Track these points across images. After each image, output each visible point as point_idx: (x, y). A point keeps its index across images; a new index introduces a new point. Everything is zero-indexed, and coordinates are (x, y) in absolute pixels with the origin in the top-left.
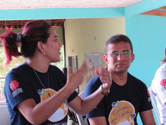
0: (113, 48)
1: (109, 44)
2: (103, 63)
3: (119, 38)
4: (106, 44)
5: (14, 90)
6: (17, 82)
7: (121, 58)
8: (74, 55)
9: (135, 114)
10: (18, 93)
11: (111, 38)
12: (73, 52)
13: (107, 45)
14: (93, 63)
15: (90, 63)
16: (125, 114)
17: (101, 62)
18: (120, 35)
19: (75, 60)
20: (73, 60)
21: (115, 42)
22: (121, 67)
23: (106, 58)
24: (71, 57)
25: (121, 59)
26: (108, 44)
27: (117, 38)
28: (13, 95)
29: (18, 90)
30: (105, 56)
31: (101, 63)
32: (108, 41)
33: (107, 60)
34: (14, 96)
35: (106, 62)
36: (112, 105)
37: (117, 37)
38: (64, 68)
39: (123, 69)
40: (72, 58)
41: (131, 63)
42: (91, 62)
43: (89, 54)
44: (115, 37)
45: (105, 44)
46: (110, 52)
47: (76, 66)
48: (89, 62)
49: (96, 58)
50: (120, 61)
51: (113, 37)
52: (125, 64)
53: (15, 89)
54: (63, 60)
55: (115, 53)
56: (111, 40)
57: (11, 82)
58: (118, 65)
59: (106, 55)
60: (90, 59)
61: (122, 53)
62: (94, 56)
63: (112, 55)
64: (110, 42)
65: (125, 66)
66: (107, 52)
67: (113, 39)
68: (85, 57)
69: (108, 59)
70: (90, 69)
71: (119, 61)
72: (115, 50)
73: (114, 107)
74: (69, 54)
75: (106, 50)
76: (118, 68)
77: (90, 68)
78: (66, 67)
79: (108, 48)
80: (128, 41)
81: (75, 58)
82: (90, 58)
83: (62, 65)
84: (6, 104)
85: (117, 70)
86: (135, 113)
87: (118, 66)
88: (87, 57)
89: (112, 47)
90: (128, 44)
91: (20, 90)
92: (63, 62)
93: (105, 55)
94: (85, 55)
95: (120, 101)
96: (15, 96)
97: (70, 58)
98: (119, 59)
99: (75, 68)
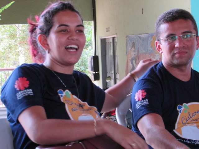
0: (168, 29)
1: (161, 24)
2: (153, 49)
3: (175, 14)
4: (157, 24)
5: (20, 90)
6: (27, 80)
7: (180, 43)
8: (109, 37)
10: (25, 94)
11: (163, 16)
12: (107, 31)
13: (159, 27)
14: (138, 48)
15: (133, 49)
17: (151, 47)
18: (177, 11)
19: (112, 44)
20: (107, 44)
21: (170, 21)
22: (180, 57)
23: (159, 46)
24: (105, 39)
25: (181, 45)
27: (173, 15)
28: (18, 97)
29: (26, 90)
30: (157, 43)
31: (150, 49)
32: (160, 21)
33: (160, 48)
34: (18, 99)
35: (159, 51)
37: (173, 13)
38: (94, 57)
39: (184, 60)
40: (107, 41)
41: (196, 50)
42: (135, 47)
43: (133, 35)
44: (169, 13)
45: (155, 24)
46: (163, 36)
47: (112, 54)
48: (132, 47)
49: (143, 41)
50: (179, 48)
51: (166, 14)
52: (187, 53)
53: (22, 90)
54: (91, 44)
56: (164, 18)
57: (18, 80)
58: (175, 54)
59: (158, 40)
60: (134, 43)
61: (181, 36)
62: (140, 38)
63: (167, 40)
64: (163, 21)
65: (186, 55)
66: (159, 37)
67: (166, 17)
68: (127, 40)
69: (161, 46)
70: (132, 58)
71: (177, 48)
72: (172, 33)
73: (180, 112)
74: (101, 35)
75: (157, 34)
76: (177, 59)
77: (133, 56)
78: (97, 55)
79: (160, 31)
80: (190, 19)
81: (111, 40)
82: (134, 41)
83: (90, 51)
84: (5, 110)
85: (175, 62)
87: (177, 56)
88: (130, 39)
89: (166, 28)
90: (190, 22)
91: (30, 92)
92: (92, 46)
93: (156, 41)
94: (127, 36)
96: (20, 98)
97: (104, 41)
98: (177, 45)
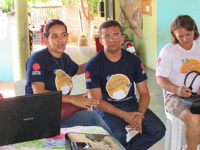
9: (130, 84)
10: (37, 74)
16: (120, 85)
26: (102, 29)
27: (108, 24)
36: (107, 79)
50: (112, 42)
55: (107, 36)
61: (113, 35)
63: (105, 38)
65: (116, 46)
67: (105, 25)
73: (109, 80)
78: (103, 1)
86: (131, 82)
89: (105, 31)
95: (114, 74)
98: (111, 40)
99: (111, 2)
